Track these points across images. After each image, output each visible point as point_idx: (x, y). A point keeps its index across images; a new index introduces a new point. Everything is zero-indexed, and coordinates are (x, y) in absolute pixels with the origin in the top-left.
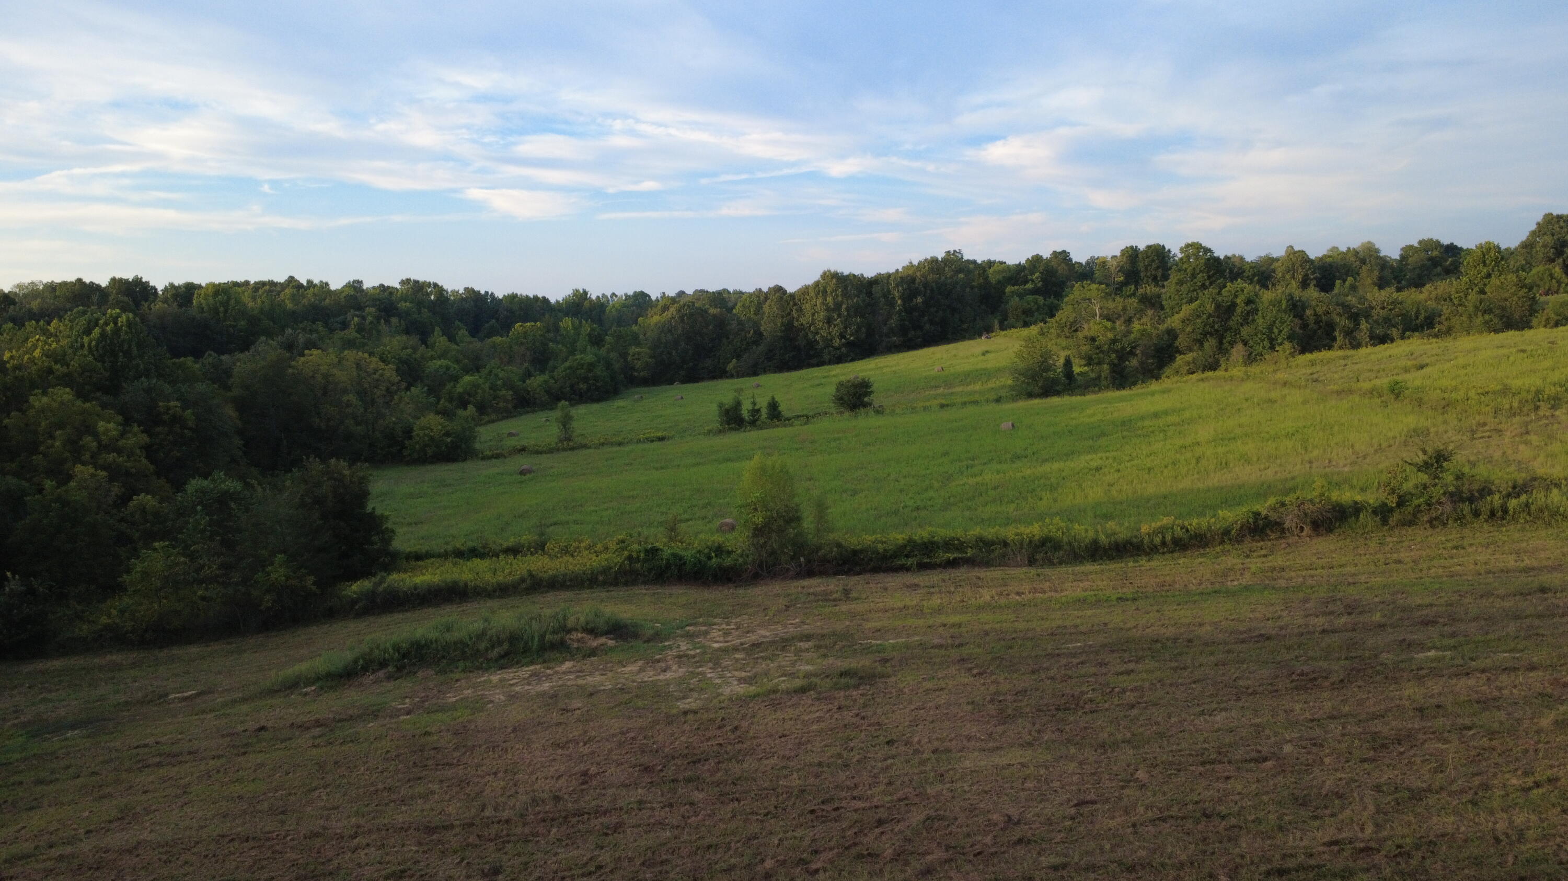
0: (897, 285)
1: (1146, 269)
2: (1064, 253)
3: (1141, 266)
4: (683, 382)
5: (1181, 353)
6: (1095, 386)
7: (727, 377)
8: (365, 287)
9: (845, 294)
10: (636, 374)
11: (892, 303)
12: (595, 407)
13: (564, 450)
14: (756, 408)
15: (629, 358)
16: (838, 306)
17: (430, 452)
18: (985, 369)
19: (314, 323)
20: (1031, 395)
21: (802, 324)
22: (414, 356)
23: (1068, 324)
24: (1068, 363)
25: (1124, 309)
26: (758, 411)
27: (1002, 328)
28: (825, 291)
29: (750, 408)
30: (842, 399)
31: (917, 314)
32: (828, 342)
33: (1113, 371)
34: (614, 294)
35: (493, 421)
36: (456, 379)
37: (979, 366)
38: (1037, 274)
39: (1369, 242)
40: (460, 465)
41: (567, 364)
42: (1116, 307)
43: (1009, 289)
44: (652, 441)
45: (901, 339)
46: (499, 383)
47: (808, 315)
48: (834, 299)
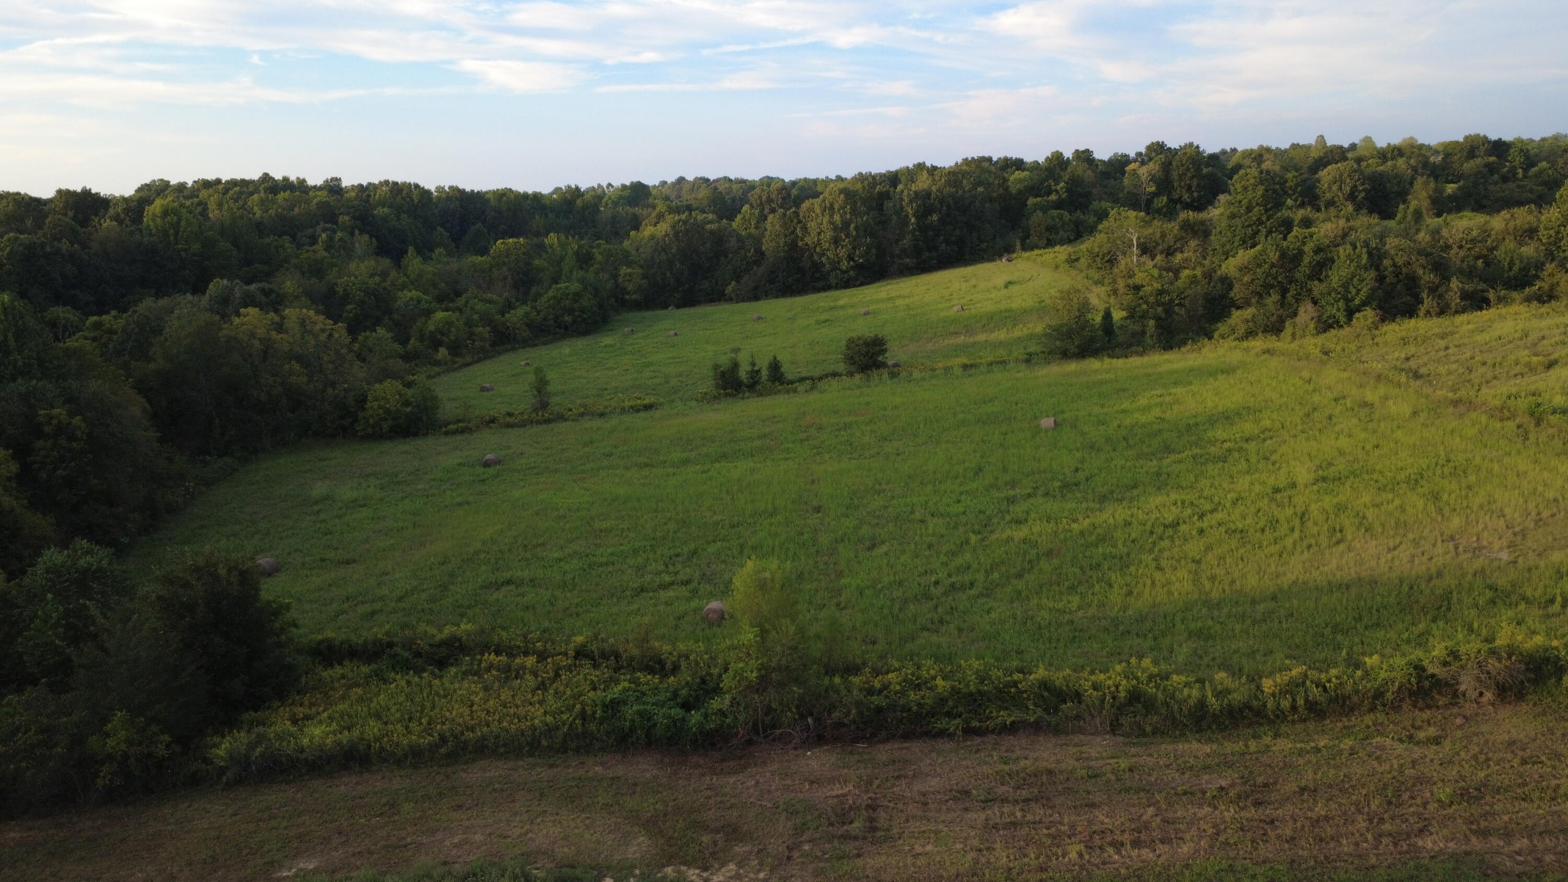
0: (911, 201)
1: (1181, 180)
2: (1087, 152)
3: (1175, 174)
4: (678, 307)
5: (1238, 308)
6: (1139, 343)
7: (726, 300)
8: (343, 185)
9: (854, 211)
10: (627, 297)
11: (905, 222)
12: (581, 343)
13: (538, 422)
14: (756, 368)
15: (620, 280)
16: (846, 224)
17: (385, 426)
18: (1009, 310)
19: (280, 237)
20: (1066, 355)
21: (807, 244)
22: (384, 284)
23: (1100, 254)
24: (1108, 315)
25: (1163, 235)
26: (759, 371)
27: (1025, 248)
28: (832, 207)
29: (749, 368)
30: (852, 358)
31: (932, 233)
32: (835, 265)
33: (1158, 326)
34: (610, 185)
35: (468, 364)
36: (428, 313)
37: (1003, 306)
38: (1062, 184)
39: (1411, 138)
40: (420, 443)
41: (551, 293)
42: (1154, 233)
43: (1031, 201)
44: (638, 411)
45: (915, 260)
46: (476, 317)
47: (814, 234)
48: (841, 216)
